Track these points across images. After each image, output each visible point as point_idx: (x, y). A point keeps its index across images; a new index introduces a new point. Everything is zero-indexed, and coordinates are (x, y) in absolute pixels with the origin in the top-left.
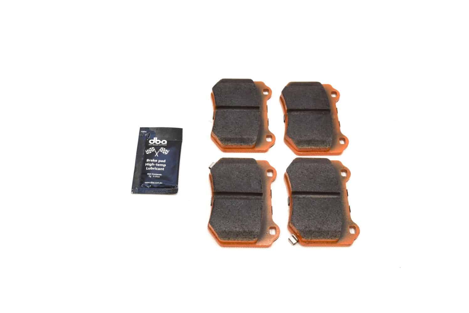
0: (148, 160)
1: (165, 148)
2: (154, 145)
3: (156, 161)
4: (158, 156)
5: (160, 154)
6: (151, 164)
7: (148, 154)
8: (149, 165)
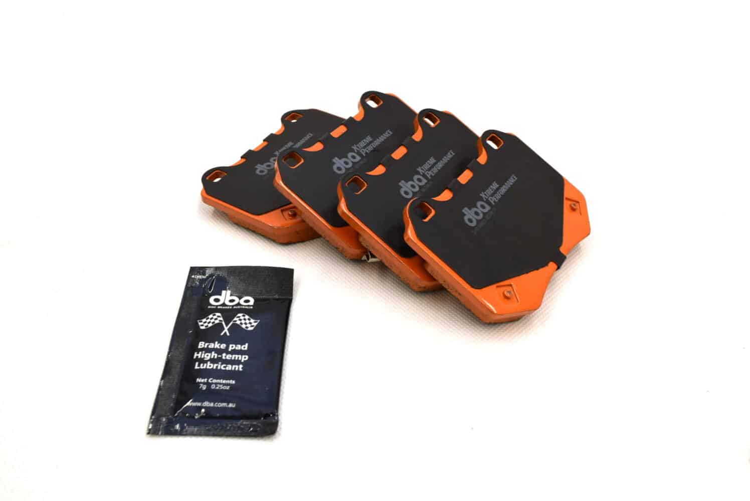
0: (201, 345)
1: (249, 315)
2: (221, 307)
3: (223, 346)
4: (228, 334)
5: (236, 328)
6: (209, 354)
7: (204, 330)
8: (202, 357)
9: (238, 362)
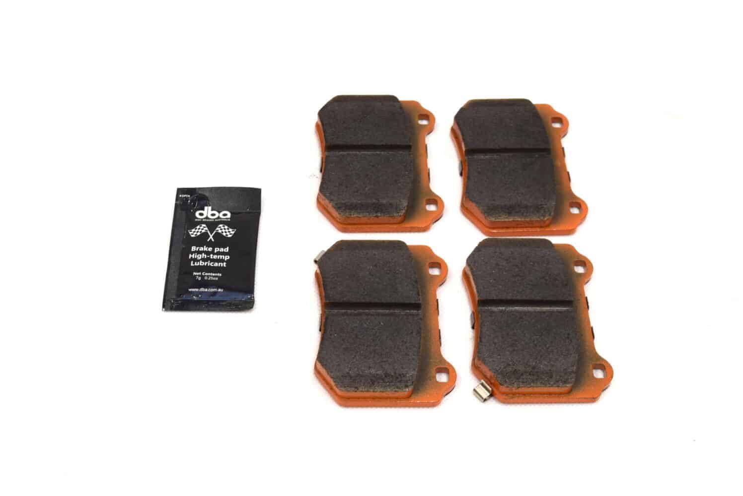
0: (194, 248)
1: (227, 226)
2: (205, 220)
3: (210, 249)
4: (213, 240)
5: (218, 236)
6: (201, 255)
7: (194, 237)
8: (196, 257)
9: (222, 261)
